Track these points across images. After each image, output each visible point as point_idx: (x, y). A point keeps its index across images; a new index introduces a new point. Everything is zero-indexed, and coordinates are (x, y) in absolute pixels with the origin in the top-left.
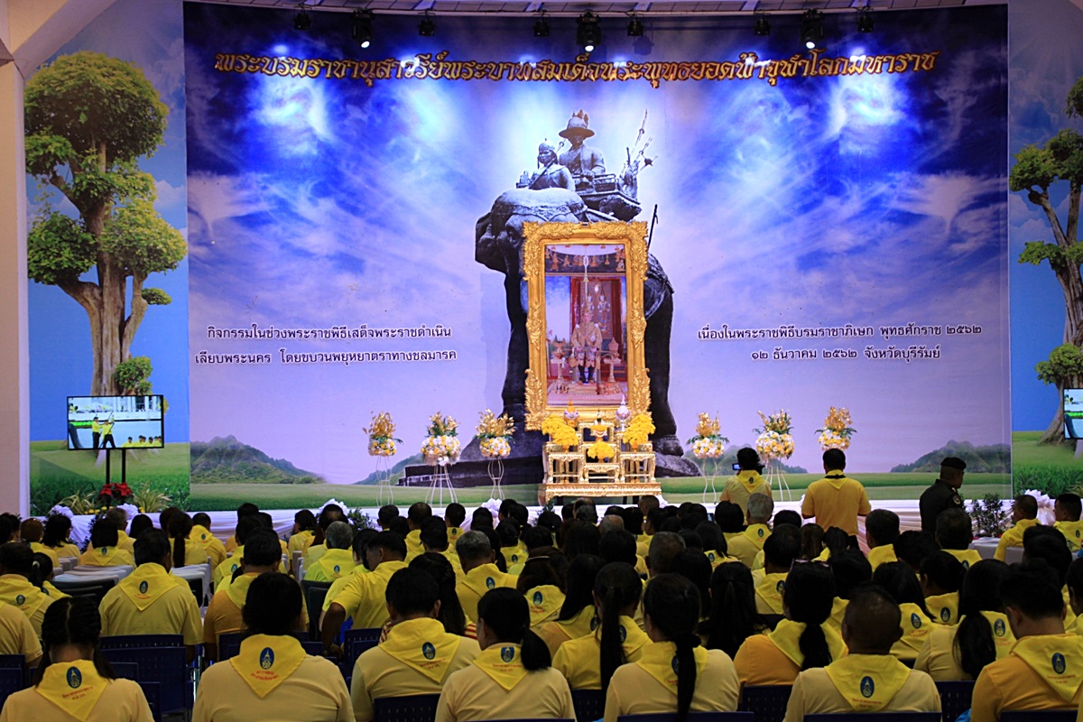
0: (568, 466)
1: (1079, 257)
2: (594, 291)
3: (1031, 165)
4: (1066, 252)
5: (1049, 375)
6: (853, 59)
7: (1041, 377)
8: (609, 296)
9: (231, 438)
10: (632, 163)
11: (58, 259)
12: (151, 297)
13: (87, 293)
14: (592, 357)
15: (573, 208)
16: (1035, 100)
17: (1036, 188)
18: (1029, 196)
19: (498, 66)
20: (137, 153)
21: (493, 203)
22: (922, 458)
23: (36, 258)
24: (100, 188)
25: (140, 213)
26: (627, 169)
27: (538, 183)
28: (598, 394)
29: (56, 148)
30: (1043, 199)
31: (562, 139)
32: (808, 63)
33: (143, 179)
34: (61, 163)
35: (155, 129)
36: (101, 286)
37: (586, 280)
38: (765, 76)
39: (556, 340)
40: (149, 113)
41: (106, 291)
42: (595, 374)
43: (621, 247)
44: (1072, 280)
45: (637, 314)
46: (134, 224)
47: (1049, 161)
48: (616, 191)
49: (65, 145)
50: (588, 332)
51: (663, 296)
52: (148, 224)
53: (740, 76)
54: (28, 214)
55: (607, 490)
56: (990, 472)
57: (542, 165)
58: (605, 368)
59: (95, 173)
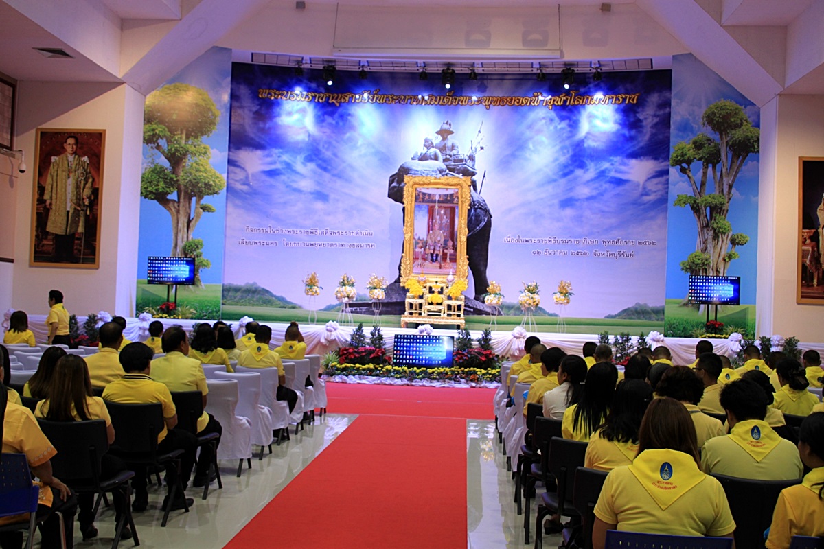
0: (418, 306)
1: (706, 204)
2: (440, 212)
3: (682, 153)
4: (699, 201)
5: (687, 269)
6: (595, 97)
7: (682, 269)
8: (449, 217)
9: (255, 283)
10: (473, 148)
11: (157, 187)
12: (204, 208)
13: (171, 205)
14: (438, 248)
15: (441, 171)
16: (685, 117)
17: (684, 165)
18: (681, 169)
19: (405, 97)
20: (202, 134)
21: (399, 167)
22: (621, 312)
23: (146, 186)
24: (181, 152)
25: (202, 165)
26: (471, 151)
27: (423, 158)
28: (440, 268)
29: (159, 131)
30: (688, 171)
31: (437, 135)
32: (569, 98)
33: (204, 148)
34: (162, 139)
35: (213, 123)
36: (179, 202)
37: (437, 207)
38: (546, 104)
39: (419, 239)
40: (210, 114)
41: (181, 204)
42: (439, 258)
43: (456, 191)
44: (702, 217)
45: (463, 226)
46: (198, 170)
47: (692, 150)
48: (464, 163)
49: (164, 129)
50: (437, 235)
51: (486, 219)
52: (205, 171)
53: (533, 104)
54: (143, 164)
55: (435, 320)
56: (658, 320)
57: (426, 148)
58: (445, 255)
59: (179, 144)
